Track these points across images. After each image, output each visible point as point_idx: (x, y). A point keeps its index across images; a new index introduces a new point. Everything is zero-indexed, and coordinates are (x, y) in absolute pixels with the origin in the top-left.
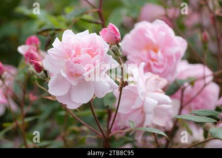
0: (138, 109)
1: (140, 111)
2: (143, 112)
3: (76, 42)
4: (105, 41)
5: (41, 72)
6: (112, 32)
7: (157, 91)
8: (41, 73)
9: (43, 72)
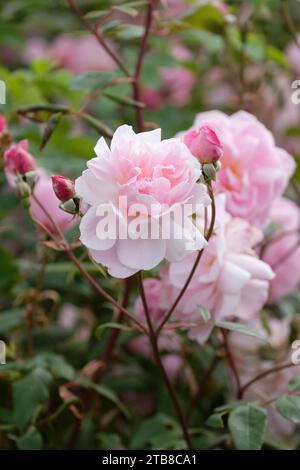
0: (210, 284)
1: (211, 289)
2: (215, 290)
3: (143, 152)
4: (193, 154)
5: (67, 200)
6: (210, 139)
7: (245, 253)
8: (67, 202)
9: (72, 200)
